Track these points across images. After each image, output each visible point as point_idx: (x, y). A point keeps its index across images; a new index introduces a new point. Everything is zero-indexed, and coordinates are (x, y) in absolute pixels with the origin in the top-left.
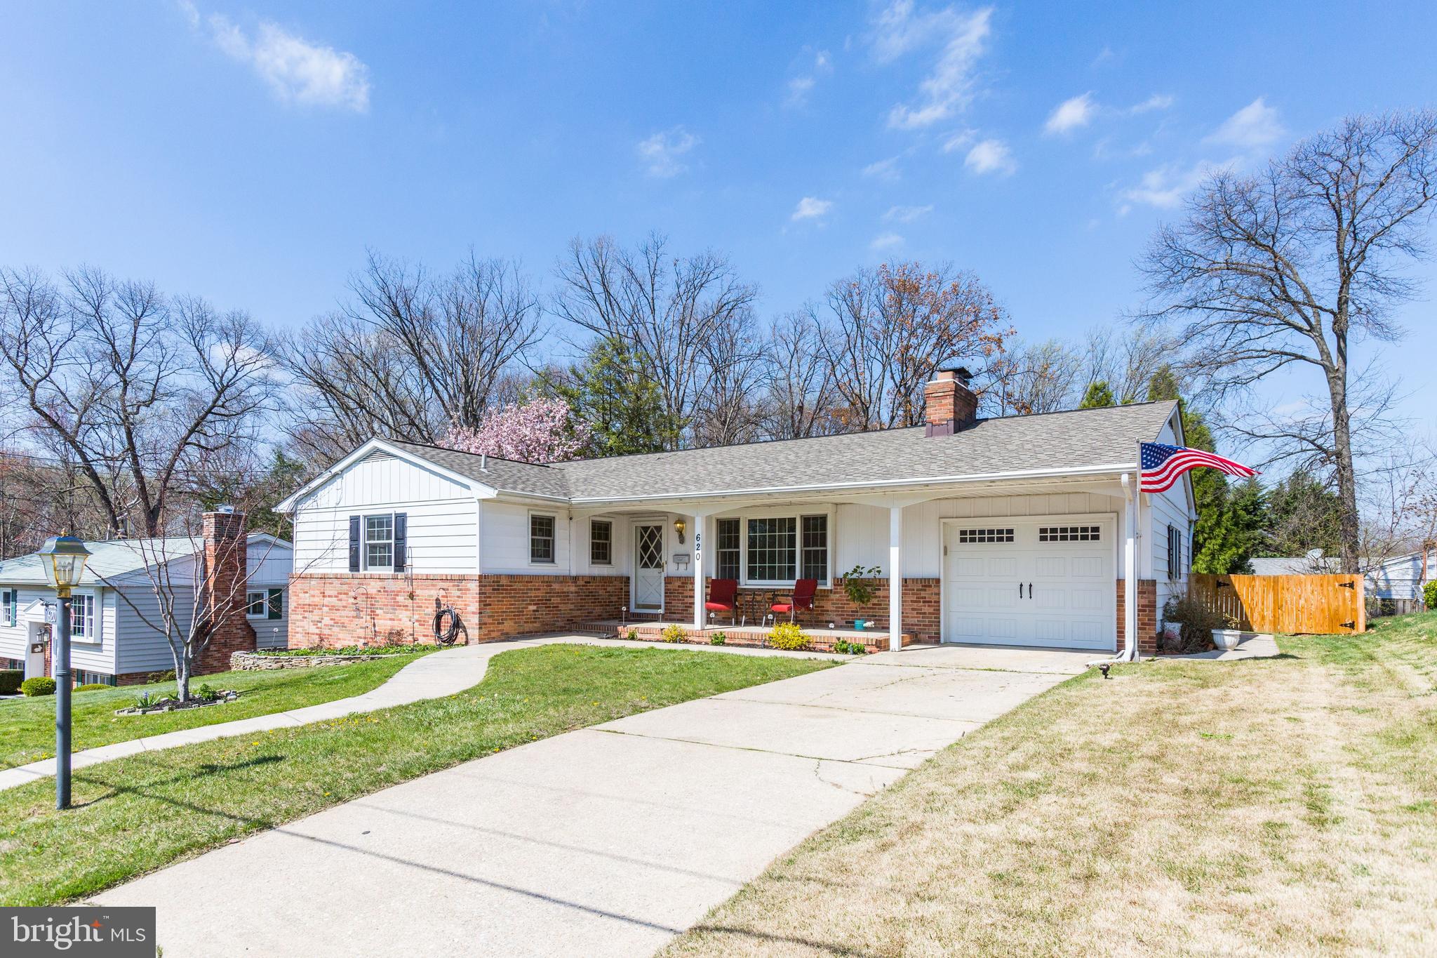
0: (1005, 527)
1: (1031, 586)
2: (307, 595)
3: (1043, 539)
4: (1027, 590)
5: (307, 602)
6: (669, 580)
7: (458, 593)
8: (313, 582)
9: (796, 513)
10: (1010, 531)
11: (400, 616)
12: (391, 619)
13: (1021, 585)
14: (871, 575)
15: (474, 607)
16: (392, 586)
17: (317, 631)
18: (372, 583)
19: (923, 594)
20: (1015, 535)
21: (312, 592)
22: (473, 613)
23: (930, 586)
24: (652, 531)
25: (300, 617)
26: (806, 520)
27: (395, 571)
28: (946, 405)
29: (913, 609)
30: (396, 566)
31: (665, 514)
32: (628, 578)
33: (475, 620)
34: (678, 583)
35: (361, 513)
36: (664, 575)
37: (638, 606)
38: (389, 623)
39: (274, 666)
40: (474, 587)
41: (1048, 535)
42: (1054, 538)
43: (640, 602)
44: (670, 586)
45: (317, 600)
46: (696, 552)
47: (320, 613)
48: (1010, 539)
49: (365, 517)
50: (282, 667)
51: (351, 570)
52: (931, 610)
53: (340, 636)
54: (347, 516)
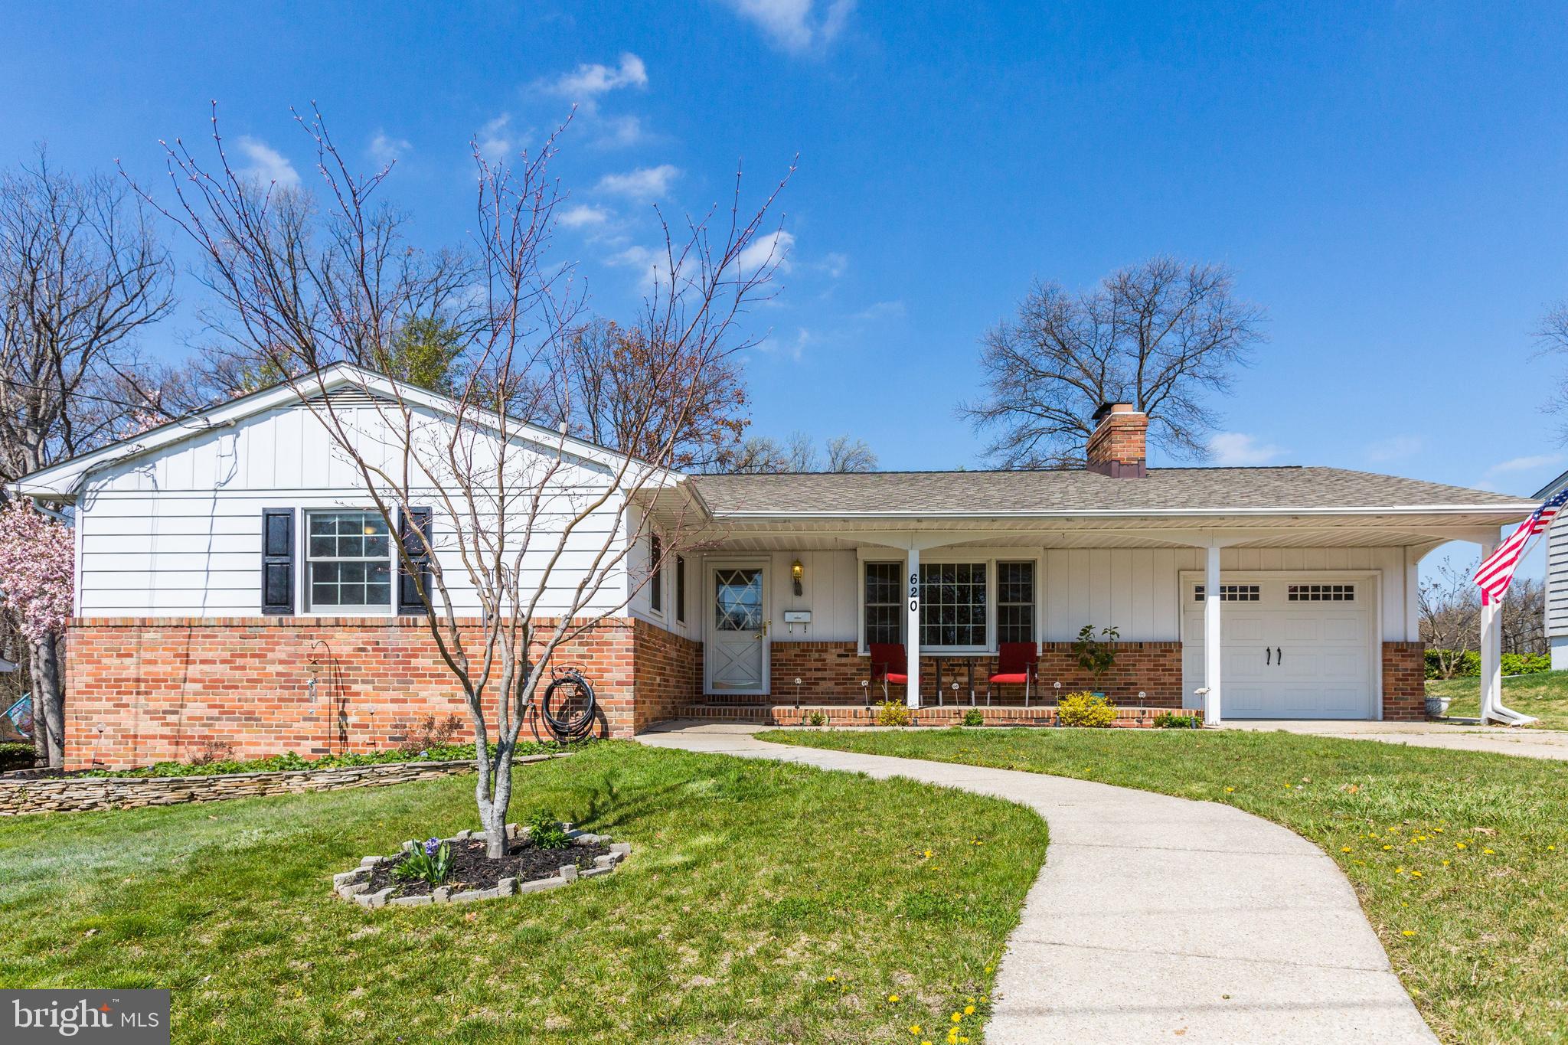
0: (1249, 584)
1: (1279, 650)
2: (127, 661)
3: (1293, 598)
4: (1274, 655)
5: (132, 673)
6: (776, 647)
7: (583, 650)
8: (149, 636)
9: (991, 559)
10: (1255, 589)
11: (422, 694)
12: (393, 701)
13: (1268, 650)
14: (1106, 638)
15: (624, 671)
16: (396, 638)
17: (167, 731)
18: (340, 634)
19: (1162, 660)
20: (1261, 593)
21: (149, 656)
22: (619, 683)
23: (1172, 651)
24: (738, 575)
25: (110, 705)
26: (1004, 568)
27: (400, 612)
28: (1137, 441)
29: (1149, 679)
30: (402, 602)
31: (765, 551)
32: (701, 644)
33: (627, 694)
34: (797, 651)
35: (298, 505)
36: (766, 641)
37: (714, 686)
38: (395, 707)
39: (169, 797)
40: (623, 640)
41: (1298, 593)
42: (1305, 598)
43: (718, 680)
44: (779, 655)
45: (161, 669)
46: (911, 600)
47: (173, 693)
48: (1255, 598)
49: (306, 511)
50: (192, 797)
51: (264, 612)
52: (1173, 680)
53: (237, 737)
54: (257, 507)
